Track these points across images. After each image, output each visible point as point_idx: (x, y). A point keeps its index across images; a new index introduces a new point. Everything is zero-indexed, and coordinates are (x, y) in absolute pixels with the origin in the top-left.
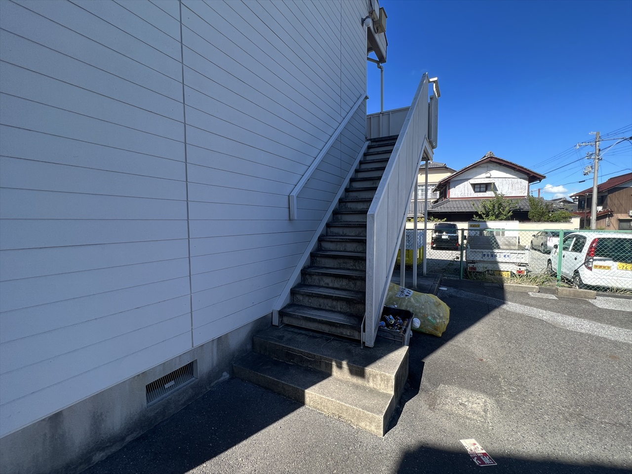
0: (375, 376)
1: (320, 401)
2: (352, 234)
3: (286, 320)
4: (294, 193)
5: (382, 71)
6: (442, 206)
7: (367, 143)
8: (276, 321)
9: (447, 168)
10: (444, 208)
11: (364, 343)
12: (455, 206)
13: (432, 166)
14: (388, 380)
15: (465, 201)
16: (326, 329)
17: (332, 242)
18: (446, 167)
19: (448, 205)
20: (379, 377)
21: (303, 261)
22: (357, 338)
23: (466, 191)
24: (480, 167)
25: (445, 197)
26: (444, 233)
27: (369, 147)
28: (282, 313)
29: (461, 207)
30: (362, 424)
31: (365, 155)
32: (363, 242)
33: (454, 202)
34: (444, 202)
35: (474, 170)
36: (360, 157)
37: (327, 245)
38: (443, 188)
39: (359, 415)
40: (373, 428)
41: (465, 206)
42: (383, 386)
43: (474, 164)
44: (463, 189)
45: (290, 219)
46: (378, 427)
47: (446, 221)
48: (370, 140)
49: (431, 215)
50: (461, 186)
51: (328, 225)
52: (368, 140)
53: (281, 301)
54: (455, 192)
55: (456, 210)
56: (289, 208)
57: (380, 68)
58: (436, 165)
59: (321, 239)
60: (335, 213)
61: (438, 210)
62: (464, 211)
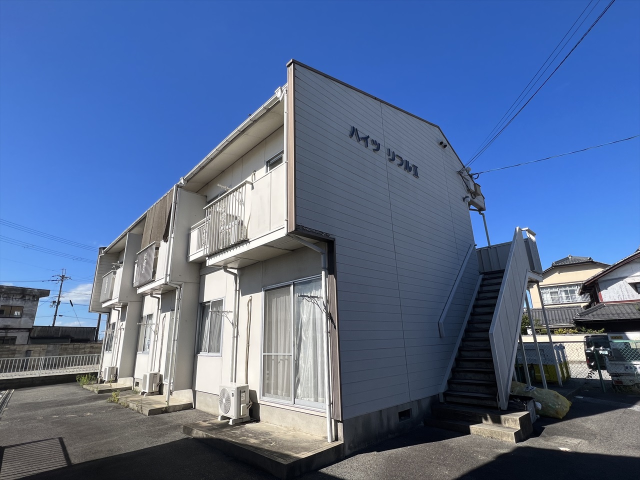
0: (508, 420)
1: (480, 430)
2: (482, 346)
3: (448, 399)
4: (441, 321)
5: (484, 216)
6: (594, 313)
7: (481, 276)
8: (442, 400)
9: (595, 263)
10: (598, 315)
11: (500, 408)
12: (614, 312)
13: (572, 261)
14: (516, 421)
15: (628, 305)
16: (475, 402)
17: (469, 351)
18: (592, 262)
19: (603, 311)
20: (510, 420)
21: (451, 363)
22: (495, 405)
23: (625, 293)
24: (637, 262)
25: (598, 302)
26: (601, 348)
27: (483, 280)
28: (445, 394)
29: (623, 314)
30: (504, 439)
31: (481, 286)
32: (490, 350)
33: (611, 308)
34: (597, 307)
35: (628, 267)
36: (477, 288)
37: (463, 353)
38: (591, 289)
39: (502, 434)
40: (510, 440)
41: (629, 311)
42: (513, 425)
43: (625, 260)
44: (620, 290)
45: (441, 337)
46: (512, 439)
47: (604, 332)
48: (483, 273)
49: (580, 326)
50: (616, 286)
51: (463, 340)
52: (481, 274)
53: (443, 388)
54: (608, 295)
55: (616, 317)
56: (439, 330)
57: (481, 214)
58: (578, 260)
59: (460, 350)
60: (466, 331)
61: (589, 318)
62: (628, 317)
